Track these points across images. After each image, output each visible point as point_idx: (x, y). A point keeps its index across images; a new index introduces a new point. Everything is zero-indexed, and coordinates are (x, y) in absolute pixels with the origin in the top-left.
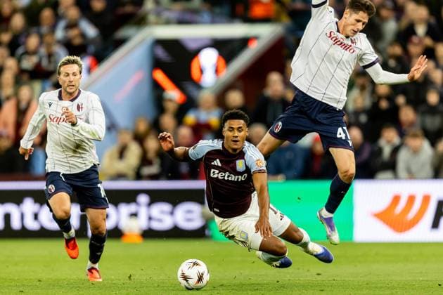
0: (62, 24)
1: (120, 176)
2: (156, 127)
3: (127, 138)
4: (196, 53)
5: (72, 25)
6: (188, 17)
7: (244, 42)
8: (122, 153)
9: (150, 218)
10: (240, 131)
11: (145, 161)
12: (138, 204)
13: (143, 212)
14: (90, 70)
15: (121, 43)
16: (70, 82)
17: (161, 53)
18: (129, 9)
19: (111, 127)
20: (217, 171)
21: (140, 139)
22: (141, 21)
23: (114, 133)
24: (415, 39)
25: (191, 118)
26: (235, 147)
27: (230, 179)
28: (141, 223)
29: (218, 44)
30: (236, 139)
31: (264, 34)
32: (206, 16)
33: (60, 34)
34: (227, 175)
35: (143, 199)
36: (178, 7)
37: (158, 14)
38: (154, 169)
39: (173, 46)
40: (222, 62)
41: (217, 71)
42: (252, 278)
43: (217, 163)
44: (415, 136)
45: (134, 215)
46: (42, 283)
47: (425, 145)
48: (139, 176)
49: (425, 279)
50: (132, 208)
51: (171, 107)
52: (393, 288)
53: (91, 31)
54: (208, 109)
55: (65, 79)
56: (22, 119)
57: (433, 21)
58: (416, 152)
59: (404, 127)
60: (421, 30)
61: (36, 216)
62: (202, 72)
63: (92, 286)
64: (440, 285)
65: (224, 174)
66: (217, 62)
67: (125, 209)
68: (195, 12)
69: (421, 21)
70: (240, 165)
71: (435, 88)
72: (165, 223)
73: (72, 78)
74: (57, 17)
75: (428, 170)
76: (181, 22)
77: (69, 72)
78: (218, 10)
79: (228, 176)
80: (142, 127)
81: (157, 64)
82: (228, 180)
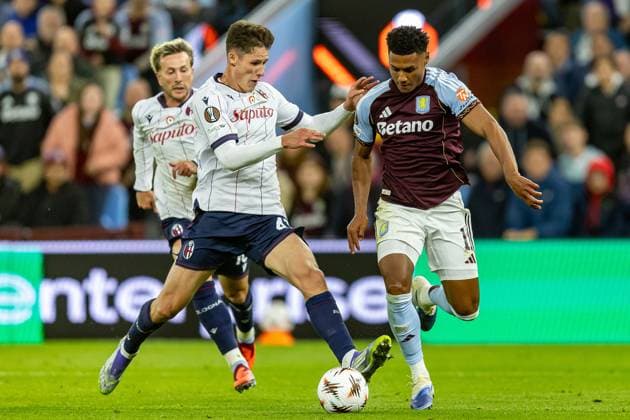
14: (204, 48)
16: (178, 83)
20: (384, 125)
27: (404, 131)
28: (293, 313)
34: (398, 127)
45: (280, 298)
55: (167, 77)
56: (88, 146)
61: (111, 301)
65: (393, 126)
73: (179, 76)
77: (173, 66)
79: (401, 128)
82: (402, 134)
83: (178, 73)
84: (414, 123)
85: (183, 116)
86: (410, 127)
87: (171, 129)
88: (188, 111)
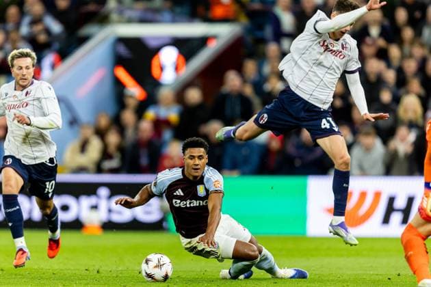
0: (27, 20)
1: (81, 170)
2: (117, 122)
3: (89, 132)
4: (156, 51)
5: (36, 21)
6: (149, 16)
7: (203, 41)
8: (84, 147)
9: (110, 211)
10: (200, 159)
11: (106, 155)
12: (98, 197)
13: (103, 204)
14: (53, 67)
15: (84, 40)
16: (24, 75)
17: (122, 50)
18: (92, 7)
19: (73, 122)
20: (179, 201)
21: (101, 133)
22: (103, 20)
23: (76, 128)
24: (368, 40)
25: (151, 114)
26: (197, 174)
27: (192, 205)
28: (101, 216)
29: (178, 43)
30: (197, 167)
31: (223, 33)
32: (167, 16)
33: (25, 30)
34: (188, 203)
35: (104, 192)
36: (140, 6)
37: (121, 12)
38: (114, 163)
39: (135, 44)
40: (182, 59)
41: (177, 69)
42: (208, 270)
43: (179, 192)
44: (367, 134)
45: (95, 207)
46: (5, 272)
47: (377, 144)
48: (99, 170)
49: (376, 273)
50: (92, 200)
51: (132, 103)
52: (344, 281)
53: (56, 27)
54: (167, 105)
57: (386, 23)
58: (368, 149)
59: (357, 126)
60: (374, 31)
62: (162, 69)
63: (53, 276)
64: (389, 279)
65: (185, 203)
66: (178, 60)
67: (86, 202)
68: (157, 11)
69: (375, 22)
70: (201, 190)
71: (388, 87)
72: (125, 215)
73: (25, 71)
74: (22, 13)
75: (380, 167)
76: (143, 21)
77: (21, 65)
78: (178, 10)
79: (190, 203)
80: (104, 122)
81: (119, 61)
82: (191, 207)
83: (24, 69)
84: (198, 202)
85: (24, 96)
86: (195, 203)
87: (15, 103)
88: (27, 93)
